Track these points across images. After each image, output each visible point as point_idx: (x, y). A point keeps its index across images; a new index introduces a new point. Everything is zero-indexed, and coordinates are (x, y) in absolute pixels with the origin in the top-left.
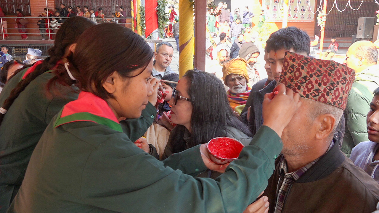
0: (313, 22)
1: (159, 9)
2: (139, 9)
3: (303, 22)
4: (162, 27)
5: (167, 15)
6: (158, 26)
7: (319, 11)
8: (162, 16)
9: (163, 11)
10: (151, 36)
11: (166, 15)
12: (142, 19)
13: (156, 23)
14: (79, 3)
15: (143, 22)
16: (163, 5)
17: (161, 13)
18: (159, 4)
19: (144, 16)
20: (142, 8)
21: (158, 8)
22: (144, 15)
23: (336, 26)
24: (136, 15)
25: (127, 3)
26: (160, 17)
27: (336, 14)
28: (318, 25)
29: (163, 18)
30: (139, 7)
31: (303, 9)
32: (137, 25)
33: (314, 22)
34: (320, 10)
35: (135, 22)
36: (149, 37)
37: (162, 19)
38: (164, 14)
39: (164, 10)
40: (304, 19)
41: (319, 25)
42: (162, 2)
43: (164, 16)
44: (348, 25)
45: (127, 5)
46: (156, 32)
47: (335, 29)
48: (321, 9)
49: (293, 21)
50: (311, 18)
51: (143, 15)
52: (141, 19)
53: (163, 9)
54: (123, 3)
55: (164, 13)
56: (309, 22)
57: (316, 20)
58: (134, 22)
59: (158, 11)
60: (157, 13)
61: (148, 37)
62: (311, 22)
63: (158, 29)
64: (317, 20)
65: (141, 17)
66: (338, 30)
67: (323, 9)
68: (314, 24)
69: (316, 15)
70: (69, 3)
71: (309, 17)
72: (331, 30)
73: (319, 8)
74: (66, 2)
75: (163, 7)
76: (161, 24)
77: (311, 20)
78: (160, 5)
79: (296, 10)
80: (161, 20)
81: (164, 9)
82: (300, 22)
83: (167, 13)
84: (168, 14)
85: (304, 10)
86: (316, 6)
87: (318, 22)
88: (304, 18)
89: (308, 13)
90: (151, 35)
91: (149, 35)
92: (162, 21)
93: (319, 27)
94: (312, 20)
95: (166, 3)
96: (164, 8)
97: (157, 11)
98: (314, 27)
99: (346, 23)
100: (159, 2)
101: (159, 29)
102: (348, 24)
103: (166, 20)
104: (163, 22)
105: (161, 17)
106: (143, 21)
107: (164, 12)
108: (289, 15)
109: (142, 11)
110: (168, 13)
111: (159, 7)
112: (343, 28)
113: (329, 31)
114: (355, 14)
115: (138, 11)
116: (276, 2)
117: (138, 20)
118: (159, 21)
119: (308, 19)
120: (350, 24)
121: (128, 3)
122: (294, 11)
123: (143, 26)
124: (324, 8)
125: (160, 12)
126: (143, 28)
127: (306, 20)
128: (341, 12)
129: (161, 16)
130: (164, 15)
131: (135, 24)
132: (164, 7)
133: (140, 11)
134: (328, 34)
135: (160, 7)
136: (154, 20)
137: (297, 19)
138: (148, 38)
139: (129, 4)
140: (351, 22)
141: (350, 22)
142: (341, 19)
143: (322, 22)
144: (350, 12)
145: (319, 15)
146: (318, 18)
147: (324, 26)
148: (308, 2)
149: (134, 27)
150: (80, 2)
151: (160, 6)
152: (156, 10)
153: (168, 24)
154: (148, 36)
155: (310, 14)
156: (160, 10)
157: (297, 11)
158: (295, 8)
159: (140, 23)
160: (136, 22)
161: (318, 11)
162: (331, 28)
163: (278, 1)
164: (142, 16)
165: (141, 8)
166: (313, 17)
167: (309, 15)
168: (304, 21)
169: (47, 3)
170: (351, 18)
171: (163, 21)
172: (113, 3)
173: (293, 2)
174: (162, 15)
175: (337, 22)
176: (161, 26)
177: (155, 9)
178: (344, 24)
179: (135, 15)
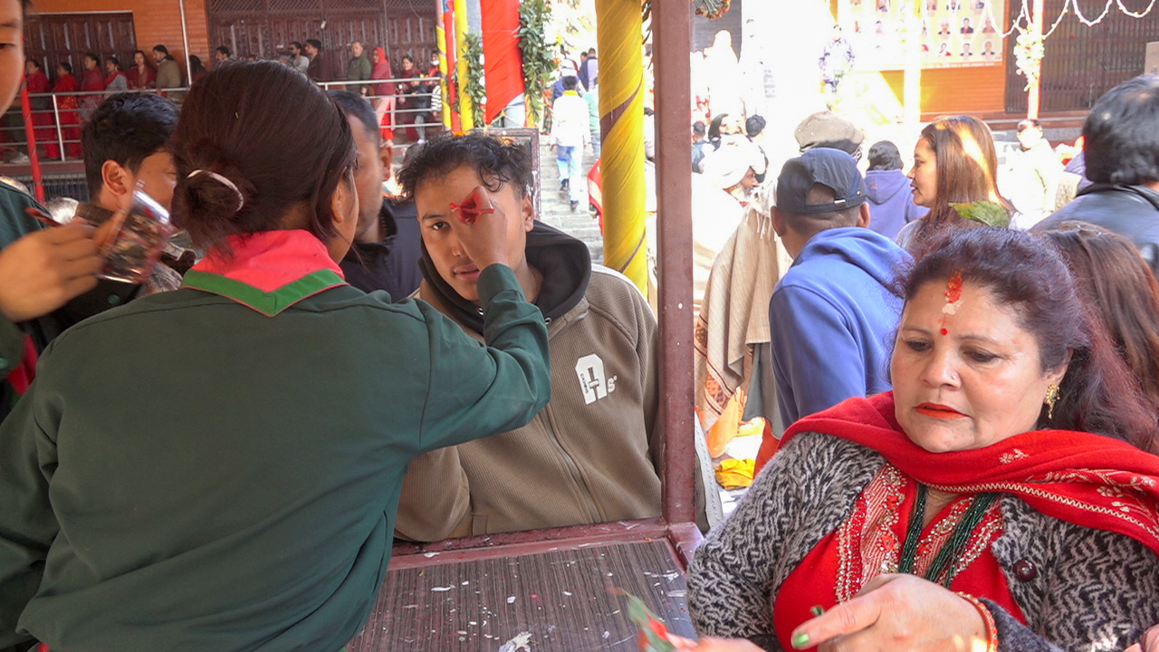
0: (1001, 64)
1: (527, 33)
2: (464, 44)
3: (967, 65)
4: (537, 87)
5: (551, 51)
6: (524, 83)
7: (1020, 29)
8: (536, 54)
9: (537, 40)
10: (503, 119)
11: (548, 49)
12: (473, 72)
13: (519, 76)
14: (282, 41)
15: (477, 82)
16: (537, 21)
17: (533, 45)
18: (526, 16)
19: (478, 64)
20: (473, 39)
21: (523, 31)
22: (477, 60)
23: (1074, 75)
24: (454, 67)
25: (425, 33)
26: (528, 57)
27: (1071, 37)
28: (1019, 72)
29: (539, 60)
30: (462, 38)
31: (966, 28)
32: (457, 96)
33: (1005, 67)
34: (1024, 24)
35: (451, 86)
36: (497, 119)
37: (536, 63)
38: (542, 48)
39: (541, 36)
40: (971, 59)
41: (1023, 72)
42: (532, 11)
43: (540, 55)
44: (1113, 71)
45: (425, 39)
46: (519, 104)
47: (1070, 83)
48: (1028, 19)
49: (938, 67)
50: (992, 53)
51: (475, 61)
52: (470, 73)
53: (537, 32)
54: (412, 34)
55: (540, 45)
56: (987, 65)
57: (1010, 59)
58: (448, 89)
59: (523, 40)
60: (520, 46)
61: (493, 121)
62: (992, 64)
63: (522, 95)
64: (1015, 56)
65: (469, 69)
66: (1082, 85)
67: (1032, 21)
68: (1004, 71)
69: (1011, 42)
70: (251, 43)
71: (987, 50)
72: (1060, 88)
73: (1019, 19)
74: (243, 41)
75: (536, 26)
76: (534, 78)
77: (993, 58)
78: (528, 19)
79: (945, 31)
80: (533, 65)
81: (541, 31)
82: (960, 66)
83: (549, 45)
84: (552, 47)
85: (970, 30)
86: (1007, 15)
87: (1018, 64)
88: (970, 54)
89: (984, 38)
90: (503, 114)
91: (498, 115)
92: (535, 68)
93: (1023, 80)
94: (997, 58)
95: (547, 14)
96: (542, 29)
97: (520, 38)
98: (1004, 80)
99: (1104, 64)
100: (525, 12)
101: (528, 96)
102: (1114, 67)
103: (548, 67)
104: (539, 71)
105: (533, 58)
106: (475, 79)
107: (541, 41)
108: (923, 48)
109: (472, 50)
110: (554, 45)
111: (526, 27)
112: (1096, 81)
113: (1052, 89)
114: (1134, 35)
115: (460, 52)
116: (881, 8)
117: (459, 81)
118: (525, 71)
119: (984, 57)
120: (1119, 67)
121: (428, 35)
122: (940, 33)
123: (478, 96)
124: (1034, 18)
125: (530, 43)
126: (477, 100)
127: (977, 59)
128: (1090, 24)
129: (531, 55)
130: (541, 51)
131: (452, 93)
132: (540, 27)
133: (465, 49)
134: (1050, 101)
135: (529, 26)
136: (512, 66)
137: (948, 57)
138: (493, 125)
139: (431, 36)
140: (1122, 61)
141: (1119, 61)
142: (1089, 52)
143: (1030, 60)
144: (1116, 31)
145: (1018, 39)
146: (1017, 51)
147: (1038, 75)
148: (982, 5)
149: (450, 105)
150: (285, 38)
151: (527, 23)
152: (516, 36)
153: (553, 79)
154: (494, 118)
155: (989, 40)
156: (528, 36)
157: (949, 33)
158: (943, 25)
159: (467, 87)
160: (453, 86)
161: (1015, 29)
162: (1060, 84)
163: (887, 5)
164: (471, 65)
165: (470, 42)
166: (1001, 50)
167: (988, 45)
168: (973, 65)
169: (188, 46)
170: (1120, 49)
171: (539, 69)
172: (382, 35)
173: (934, 8)
174: (534, 49)
175: (1077, 61)
176: (532, 86)
177: (515, 32)
178: (1100, 67)
179: (452, 66)
